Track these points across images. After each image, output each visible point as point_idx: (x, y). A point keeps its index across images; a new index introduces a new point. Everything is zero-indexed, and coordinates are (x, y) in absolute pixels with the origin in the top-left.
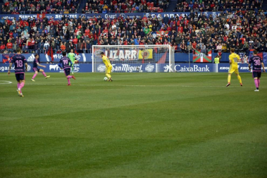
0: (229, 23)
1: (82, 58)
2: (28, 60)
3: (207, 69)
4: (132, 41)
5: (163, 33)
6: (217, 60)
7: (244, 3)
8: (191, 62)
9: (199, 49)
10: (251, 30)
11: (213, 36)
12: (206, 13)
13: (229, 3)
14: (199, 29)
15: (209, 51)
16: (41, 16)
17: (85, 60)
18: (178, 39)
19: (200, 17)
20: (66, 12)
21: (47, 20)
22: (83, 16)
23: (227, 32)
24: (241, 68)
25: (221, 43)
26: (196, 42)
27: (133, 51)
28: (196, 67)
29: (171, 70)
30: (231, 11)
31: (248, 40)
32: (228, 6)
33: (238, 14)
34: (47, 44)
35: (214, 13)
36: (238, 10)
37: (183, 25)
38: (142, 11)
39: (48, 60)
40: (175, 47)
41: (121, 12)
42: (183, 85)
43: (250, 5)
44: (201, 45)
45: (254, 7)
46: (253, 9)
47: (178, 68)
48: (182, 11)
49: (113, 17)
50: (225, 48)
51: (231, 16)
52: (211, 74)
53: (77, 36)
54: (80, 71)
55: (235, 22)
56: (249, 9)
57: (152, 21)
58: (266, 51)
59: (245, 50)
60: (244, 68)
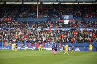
3: (9, 48)
6: (13, 45)
7: (23, 25)
8: (3, 46)
9: (6, 41)
13: (17, 25)
14: (6, 34)
19: (7, 29)
24: (21, 48)
25: (14, 39)
28: (5, 47)
31: (24, 38)
35: (12, 28)
36: (21, 27)
44: (7, 40)
45: (26, 26)
50: (16, 41)
51: (18, 29)
52: (10, 50)
58: (30, 42)
59: (23, 42)
60: (22, 48)
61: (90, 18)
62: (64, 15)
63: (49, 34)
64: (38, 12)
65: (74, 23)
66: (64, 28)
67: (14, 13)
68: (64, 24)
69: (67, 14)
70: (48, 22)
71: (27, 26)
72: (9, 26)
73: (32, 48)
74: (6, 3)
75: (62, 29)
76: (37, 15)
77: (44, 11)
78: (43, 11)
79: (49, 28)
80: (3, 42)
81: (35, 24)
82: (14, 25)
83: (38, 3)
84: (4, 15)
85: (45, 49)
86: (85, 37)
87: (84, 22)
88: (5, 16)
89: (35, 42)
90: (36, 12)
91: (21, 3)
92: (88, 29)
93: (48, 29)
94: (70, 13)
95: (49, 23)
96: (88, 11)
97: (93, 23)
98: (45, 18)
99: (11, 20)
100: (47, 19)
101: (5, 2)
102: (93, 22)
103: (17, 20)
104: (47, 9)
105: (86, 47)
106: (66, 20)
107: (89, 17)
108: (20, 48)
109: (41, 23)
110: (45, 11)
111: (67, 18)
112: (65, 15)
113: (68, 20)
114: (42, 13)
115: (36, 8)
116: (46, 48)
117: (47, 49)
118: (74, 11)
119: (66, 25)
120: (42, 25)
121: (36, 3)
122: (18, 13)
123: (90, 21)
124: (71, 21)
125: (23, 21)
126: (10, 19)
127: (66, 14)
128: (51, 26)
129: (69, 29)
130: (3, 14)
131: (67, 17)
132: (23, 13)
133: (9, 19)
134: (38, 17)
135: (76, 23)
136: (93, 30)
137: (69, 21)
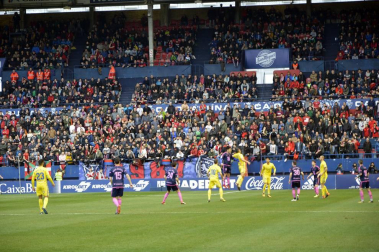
6: (59, 175)
7: (95, 96)
8: (22, 179)
9: (34, 160)
11: (52, 142)
12: (42, 110)
13: (73, 96)
14: (32, 132)
15: (48, 163)
18: (3, 147)
19: (34, 115)
24: (94, 187)
28: (29, 185)
30: (76, 107)
31: (102, 147)
32: (73, 99)
33: (87, 111)
35: (53, 110)
36: (87, 105)
42: (11, 213)
43: (103, 98)
44: (36, 155)
45: (109, 101)
46: (108, 104)
47: (4, 189)
48: (9, 107)
50: (70, 159)
51: (78, 112)
52: (51, 195)
55: (82, 122)
56: (102, 104)
58: (127, 162)
59: (99, 161)
60: (98, 186)
61: (355, 57)
62: (254, 48)
63: (199, 125)
64: (154, 40)
65: (295, 79)
66: (257, 101)
67: (60, 49)
68: (256, 85)
69: (268, 46)
70: (192, 78)
71: (111, 97)
72: (41, 102)
73: (135, 182)
74: (28, 11)
75: (249, 103)
76: (148, 53)
77: (176, 39)
78: (171, 38)
79: (197, 102)
80: (22, 164)
81: (144, 89)
82: (60, 97)
83: (151, 6)
84: (21, 58)
85: (187, 186)
86: (340, 135)
87: (335, 76)
88: (25, 64)
89: (144, 160)
90: (146, 44)
91: (87, 9)
92: (349, 102)
93: (194, 108)
94: (279, 42)
95: (198, 82)
96: (346, 31)
97: (371, 76)
98: (182, 63)
99: (50, 76)
100: (188, 69)
101: (23, 9)
102: (368, 74)
103: (71, 77)
104: (189, 31)
105: (345, 172)
106: (263, 70)
107: (352, 55)
108: (88, 184)
109: (165, 84)
110: (180, 38)
111: (268, 62)
112: (259, 48)
113: (272, 70)
114: (168, 45)
115: (147, 25)
116: (191, 182)
117: (193, 187)
118: (292, 34)
119: (265, 87)
120: (170, 91)
121: (145, 7)
122: (74, 48)
123: (356, 72)
124: (282, 72)
125: (96, 81)
126: (47, 75)
127: (264, 48)
128: (206, 95)
129: (278, 105)
130: (16, 55)
131: (266, 56)
132: (95, 48)
133: (40, 75)
134: (155, 63)
135: (303, 78)
136: (369, 104)
137: (275, 73)
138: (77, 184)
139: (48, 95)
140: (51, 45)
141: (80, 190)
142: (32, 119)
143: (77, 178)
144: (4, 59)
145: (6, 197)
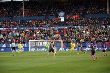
0: (85, 31)
1: (25, 45)
2: (3, 47)
4: (46, 38)
5: (58, 35)
10: (94, 33)
12: (76, 27)
15: (77, 42)
16: (8, 28)
17: (26, 46)
18: (64, 37)
20: (18, 27)
21: (11, 30)
22: (25, 28)
23: (85, 34)
26: (72, 39)
27: (46, 43)
29: (62, 50)
30: (86, 26)
32: (85, 23)
33: (89, 27)
34: (10, 40)
37: (66, 32)
38: (49, 26)
39: (11, 47)
40: (63, 41)
41: (41, 26)
42: (67, 56)
43: (93, 23)
46: (95, 25)
47: (65, 49)
48: (66, 26)
49: (38, 28)
53: (23, 37)
54: (24, 51)
55: (87, 30)
56: (93, 25)
57: (53, 30)
138: (86, 48)
139: (77, 22)
140: (79, 8)
141: (87, 50)
142: (73, 29)
143: (86, 47)
144: (65, 12)
145: (65, 52)
